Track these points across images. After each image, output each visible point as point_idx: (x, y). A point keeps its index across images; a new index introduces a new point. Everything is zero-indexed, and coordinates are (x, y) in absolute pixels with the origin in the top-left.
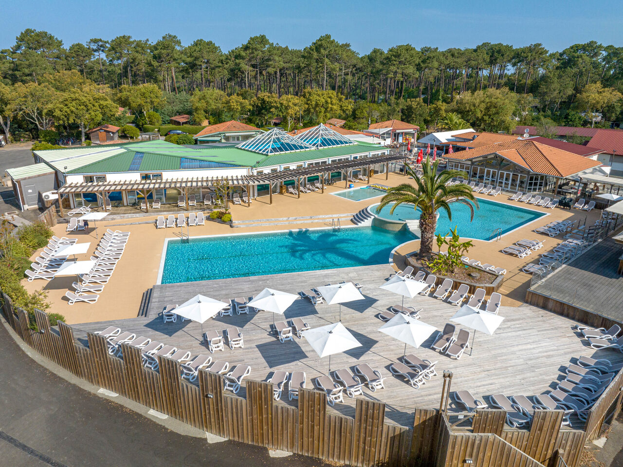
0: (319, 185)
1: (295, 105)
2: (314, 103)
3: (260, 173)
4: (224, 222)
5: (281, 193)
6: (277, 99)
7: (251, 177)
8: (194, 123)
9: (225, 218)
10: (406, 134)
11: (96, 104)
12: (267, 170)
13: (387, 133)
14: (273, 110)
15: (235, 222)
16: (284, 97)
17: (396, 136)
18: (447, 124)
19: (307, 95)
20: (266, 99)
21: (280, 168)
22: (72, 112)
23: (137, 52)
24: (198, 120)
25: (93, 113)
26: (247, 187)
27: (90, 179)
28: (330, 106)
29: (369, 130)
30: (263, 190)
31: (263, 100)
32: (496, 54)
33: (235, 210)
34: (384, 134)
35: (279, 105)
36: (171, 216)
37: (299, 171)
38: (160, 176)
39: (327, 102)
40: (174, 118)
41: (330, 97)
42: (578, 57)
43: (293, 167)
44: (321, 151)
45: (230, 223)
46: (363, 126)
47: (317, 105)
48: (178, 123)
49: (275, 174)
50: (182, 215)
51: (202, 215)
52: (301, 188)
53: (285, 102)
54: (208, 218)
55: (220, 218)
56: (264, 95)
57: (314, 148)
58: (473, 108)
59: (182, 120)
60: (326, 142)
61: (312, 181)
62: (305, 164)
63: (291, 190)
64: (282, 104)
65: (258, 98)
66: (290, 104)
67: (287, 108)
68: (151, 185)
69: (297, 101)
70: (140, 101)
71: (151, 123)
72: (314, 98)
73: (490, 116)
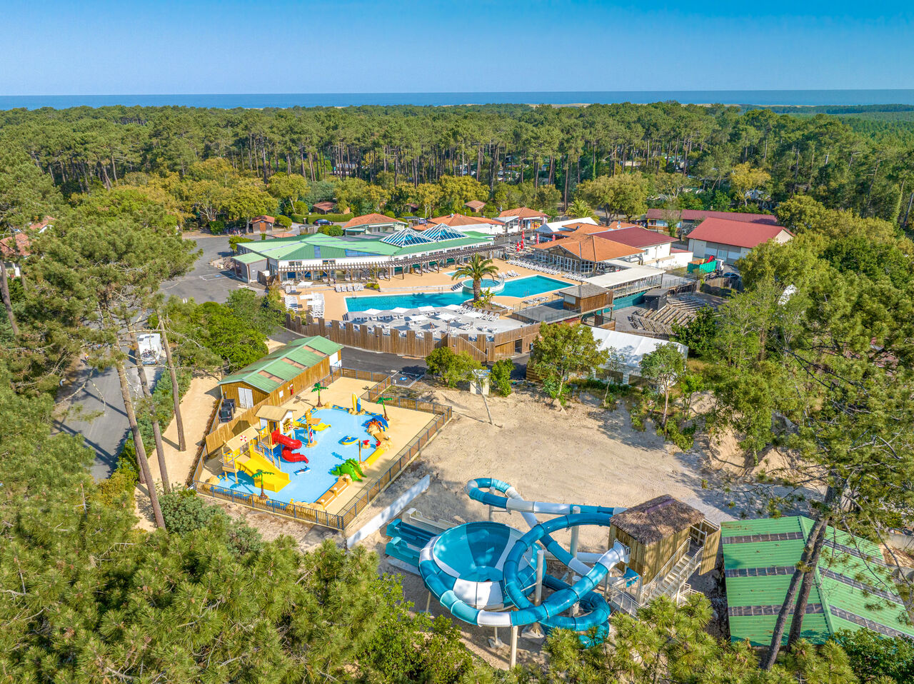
0: (436, 268)
1: (431, 193)
2: (449, 190)
3: (397, 260)
4: (375, 289)
5: (410, 273)
6: (413, 189)
7: (391, 262)
8: (337, 211)
9: (375, 287)
10: (535, 220)
11: (262, 201)
12: (401, 258)
13: (515, 220)
14: (410, 199)
15: (381, 289)
16: (421, 185)
17: (525, 223)
18: (573, 211)
19: (443, 183)
20: (403, 188)
21: (410, 256)
22: (245, 208)
23: (273, 132)
24: (341, 209)
25: (260, 209)
26: (388, 268)
27: (291, 264)
28: (465, 193)
29: (499, 219)
30: (399, 271)
31: (401, 189)
32: (652, 128)
33: (381, 282)
34: (512, 221)
35: (415, 195)
36: (344, 286)
37: (423, 258)
38: (334, 261)
39: (462, 189)
40: (317, 205)
41: (466, 184)
42: (743, 130)
43: (419, 255)
44: (439, 244)
45: (379, 290)
46: (494, 214)
47: (452, 192)
48: (322, 212)
49: (406, 261)
50: (350, 285)
51: (362, 285)
52: (424, 270)
53: (421, 192)
54: (365, 287)
55: (372, 287)
56: (403, 185)
57: (435, 241)
58: (602, 194)
59: (326, 209)
60: (446, 235)
61: (432, 265)
62: (427, 253)
63: (417, 271)
64: (418, 193)
65: (396, 188)
66: (427, 193)
67: (423, 196)
68: (329, 267)
69: (432, 190)
70: (289, 193)
71: (299, 212)
72: (449, 185)
73: (618, 202)
